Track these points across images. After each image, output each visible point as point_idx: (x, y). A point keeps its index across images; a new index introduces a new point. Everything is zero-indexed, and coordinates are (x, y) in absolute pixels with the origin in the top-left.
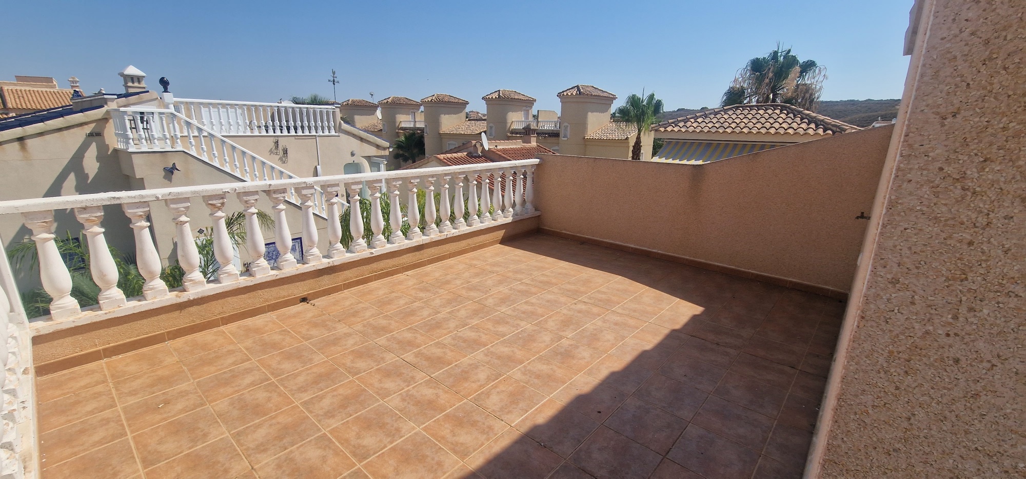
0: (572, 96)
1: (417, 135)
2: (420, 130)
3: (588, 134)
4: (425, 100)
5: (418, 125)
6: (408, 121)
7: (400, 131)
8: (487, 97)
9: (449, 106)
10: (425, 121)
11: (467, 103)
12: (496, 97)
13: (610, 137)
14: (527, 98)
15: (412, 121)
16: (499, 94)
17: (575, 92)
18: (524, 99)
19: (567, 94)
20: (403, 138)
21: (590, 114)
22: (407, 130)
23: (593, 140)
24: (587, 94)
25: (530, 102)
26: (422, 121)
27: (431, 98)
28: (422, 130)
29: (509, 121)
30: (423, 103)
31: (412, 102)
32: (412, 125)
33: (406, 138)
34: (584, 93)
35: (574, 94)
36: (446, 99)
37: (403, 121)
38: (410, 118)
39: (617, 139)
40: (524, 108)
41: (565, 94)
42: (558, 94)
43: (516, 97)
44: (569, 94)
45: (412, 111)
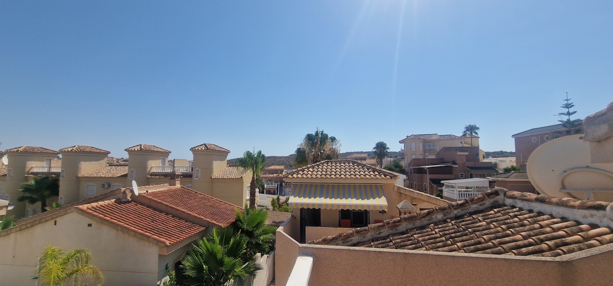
0: (202, 150)
1: (50, 179)
2: (55, 174)
3: (214, 175)
4: (64, 150)
5: (53, 170)
6: (41, 167)
7: (30, 176)
8: (130, 149)
9: (90, 155)
10: (63, 166)
11: (109, 153)
12: (138, 150)
13: (230, 177)
14: (164, 151)
15: (46, 167)
16: (141, 147)
17: (204, 148)
18: (162, 151)
19: (198, 149)
20: (33, 182)
21: (214, 162)
22: (39, 174)
23: (218, 179)
24: (212, 150)
25: (167, 153)
26: (58, 167)
27: (71, 148)
28: (58, 174)
29: (149, 167)
30: (61, 152)
31: (48, 151)
32: (46, 170)
33: (37, 182)
34: (210, 149)
35: (203, 149)
36: (88, 150)
37: (35, 167)
38: (44, 164)
39: (235, 178)
40: (162, 157)
41: (197, 149)
42: (191, 149)
43: (156, 150)
44: (200, 149)
45: (47, 158)
